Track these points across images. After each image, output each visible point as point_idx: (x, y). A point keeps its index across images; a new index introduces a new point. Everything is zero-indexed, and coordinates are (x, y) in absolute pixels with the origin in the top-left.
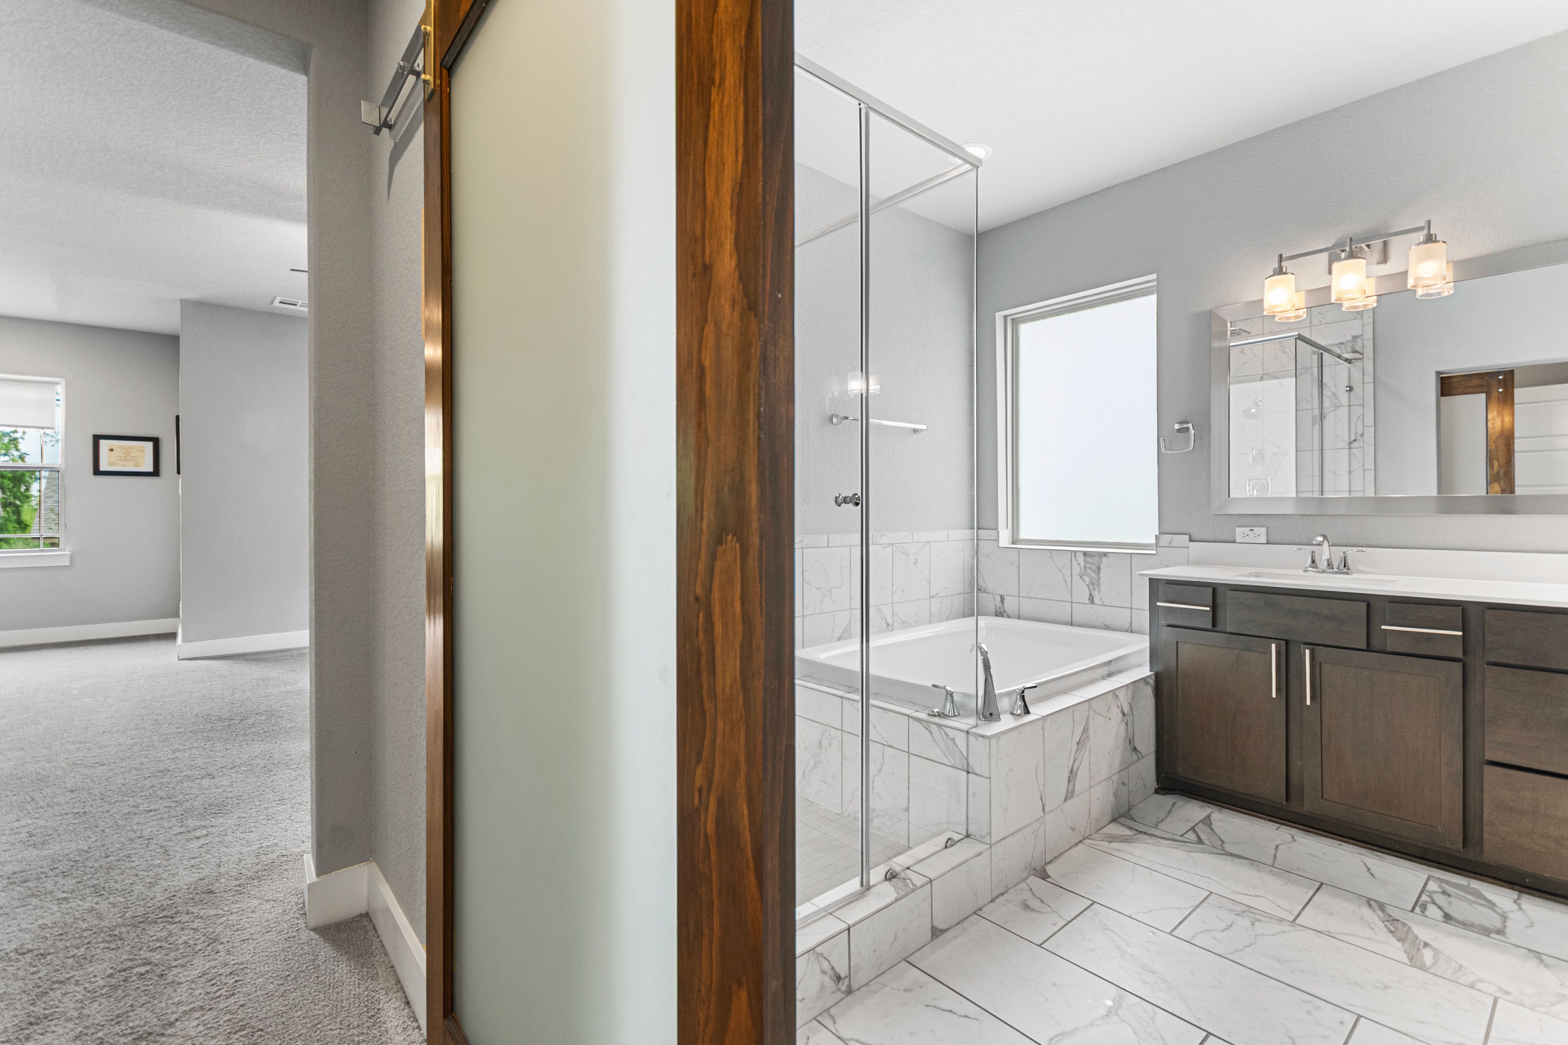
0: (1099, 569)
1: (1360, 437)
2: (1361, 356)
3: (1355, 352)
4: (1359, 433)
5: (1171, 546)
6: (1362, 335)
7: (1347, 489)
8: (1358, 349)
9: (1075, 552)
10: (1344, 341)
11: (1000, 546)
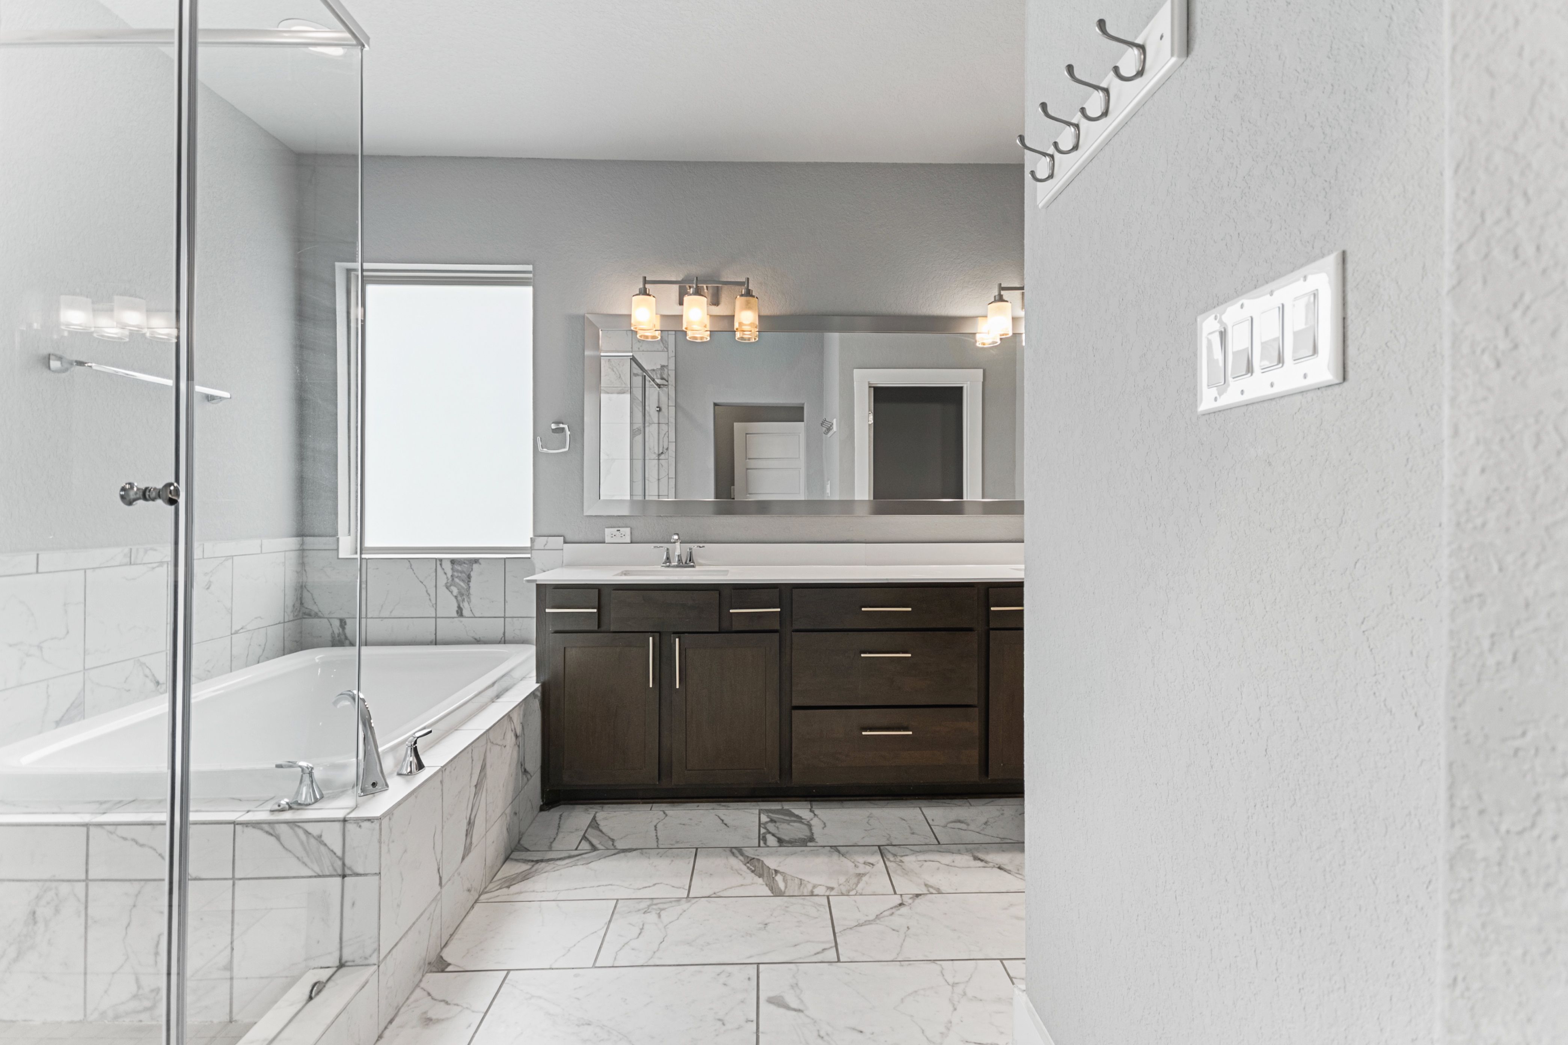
0: (469, 577)
1: (665, 451)
2: (666, 383)
3: (662, 379)
4: (665, 447)
5: (546, 548)
6: (668, 366)
7: (657, 494)
8: (665, 376)
9: (441, 560)
10: (655, 369)
11: (340, 556)
